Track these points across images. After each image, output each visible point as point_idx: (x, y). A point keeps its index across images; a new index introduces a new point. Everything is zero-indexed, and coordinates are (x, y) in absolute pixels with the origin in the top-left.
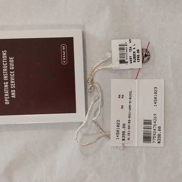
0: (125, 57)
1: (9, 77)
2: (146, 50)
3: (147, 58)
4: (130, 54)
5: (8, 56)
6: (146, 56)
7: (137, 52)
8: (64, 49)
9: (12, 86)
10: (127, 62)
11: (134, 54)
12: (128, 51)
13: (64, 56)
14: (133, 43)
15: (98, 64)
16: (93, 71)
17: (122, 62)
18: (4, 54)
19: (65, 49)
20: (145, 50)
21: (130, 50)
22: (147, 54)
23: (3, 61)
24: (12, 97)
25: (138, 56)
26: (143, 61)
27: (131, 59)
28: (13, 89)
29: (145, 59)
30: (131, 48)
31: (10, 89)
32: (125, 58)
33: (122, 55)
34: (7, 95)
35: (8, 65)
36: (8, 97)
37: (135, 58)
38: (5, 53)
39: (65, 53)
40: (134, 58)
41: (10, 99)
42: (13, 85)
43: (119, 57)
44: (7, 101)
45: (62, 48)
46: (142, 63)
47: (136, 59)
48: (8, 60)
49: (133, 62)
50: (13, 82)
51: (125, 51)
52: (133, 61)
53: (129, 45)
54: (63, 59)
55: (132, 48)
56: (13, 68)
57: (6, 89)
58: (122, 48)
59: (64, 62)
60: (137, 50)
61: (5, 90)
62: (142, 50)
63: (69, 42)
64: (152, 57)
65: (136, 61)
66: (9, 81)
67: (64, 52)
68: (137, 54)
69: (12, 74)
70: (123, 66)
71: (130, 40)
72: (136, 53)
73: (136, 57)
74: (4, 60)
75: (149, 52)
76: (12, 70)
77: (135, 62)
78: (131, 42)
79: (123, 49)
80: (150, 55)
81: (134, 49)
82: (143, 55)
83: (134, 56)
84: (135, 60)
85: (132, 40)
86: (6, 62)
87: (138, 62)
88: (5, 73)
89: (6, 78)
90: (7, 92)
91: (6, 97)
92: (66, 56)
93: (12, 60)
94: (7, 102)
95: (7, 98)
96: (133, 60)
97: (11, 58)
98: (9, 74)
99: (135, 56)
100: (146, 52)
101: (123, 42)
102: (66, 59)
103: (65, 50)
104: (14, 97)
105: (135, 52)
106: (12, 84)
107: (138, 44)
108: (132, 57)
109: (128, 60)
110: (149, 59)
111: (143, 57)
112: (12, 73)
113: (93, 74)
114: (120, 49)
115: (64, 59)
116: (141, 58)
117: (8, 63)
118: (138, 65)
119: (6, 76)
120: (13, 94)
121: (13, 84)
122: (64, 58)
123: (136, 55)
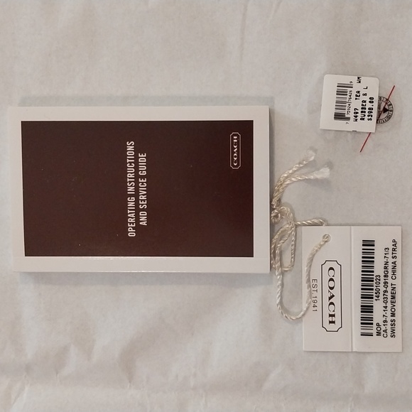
0: (347, 108)
1: (137, 188)
2: (387, 100)
3: (386, 114)
4: (356, 104)
5: (137, 151)
6: (385, 110)
7: (370, 102)
8: (236, 141)
9: (142, 205)
10: (349, 119)
11: (362, 105)
12: (353, 97)
13: (235, 154)
14: (363, 84)
15: (291, 172)
16: (281, 185)
17: (339, 116)
18: (130, 148)
19: (238, 141)
20: (385, 100)
21: (356, 96)
22: (387, 107)
23: (128, 161)
24: (141, 223)
25: (369, 109)
26: (377, 120)
27: (357, 113)
28: (143, 210)
29: (384, 116)
30: (359, 92)
31: (137, 210)
32: (346, 110)
33: (340, 104)
34: (132, 220)
35: (137, 168)
36: (133, 223)
37: (364, 112)
38: (131, 145)
39: (238, 148)
40: (362, 112)
41: (138, 228)
42: (143, 203)
43: (335, 107)
44: (132, 230)
45: (233, 139)
46: (377, 122)
47: (367, 114)
48: (136, 158)
49: (359, 120)
50: (144, 197)
51: (348, 97)
52: (359, 118)
53: (356, 87)
54: (233, 159)
55: (361, 94)
56: (145, 173)
57: (130, 210)
58: (342, 90)
59: (235, 164)
60: (370, 98)
61: (129, 212)
62: (380, 98)
63: (245, 128)
64: (396, 113)
65: (366, 118)
66: (137, 195)
67: (235, 147)
68: (368, 105)
69: (143, 183)
70: (341, 125)
71: (359, 78)
72: (367, 102)
73: (367, 110)
74: (129, 159)
75: (391, 104)
76: (143, 177)
77: (363, 119)
78: (360, 82)
79: (344, 93)
80: (392, 111)
81: (365, 95)
82: (379, 107)
83: (362, 108)
84: (365, 116)
85: (362, 79)
86: (133, 162)
87: (369, 120)
88: (130, 182)
89: (131, 189)
90: (133, 215)
91: (130, 223)
92: (238, 154)
93: (143, 158)
94: (132, 233)
95: (132, 225)
96: (360, 115)
97: (142, 156)
98: (137, 182)
99: (365, 109)
100: (386, 103)
101: (345, 80)
102: (238, 160)
103: (237, 143)
104: (144, 224)
105: (365, 102)
106: (142, 200)
107: (372, 88)
108: (359, 111)
109: (351, 115)
110: (389, 117)
111: (379, 112)
112: (143, 181)
113: (281, 190)
114: (339, 93)
115: (235, 159)
116: (375, 114)
117: (137, 163)
118: (368, 126)
119: (131, 186)
120: (143, 219)
121: (144, 200)
122: (235, 157)
123: (367, 107)
